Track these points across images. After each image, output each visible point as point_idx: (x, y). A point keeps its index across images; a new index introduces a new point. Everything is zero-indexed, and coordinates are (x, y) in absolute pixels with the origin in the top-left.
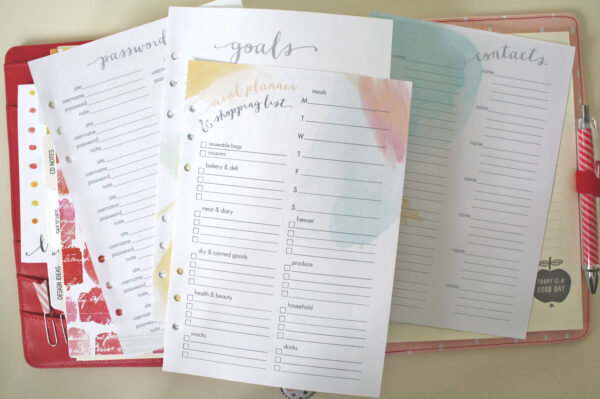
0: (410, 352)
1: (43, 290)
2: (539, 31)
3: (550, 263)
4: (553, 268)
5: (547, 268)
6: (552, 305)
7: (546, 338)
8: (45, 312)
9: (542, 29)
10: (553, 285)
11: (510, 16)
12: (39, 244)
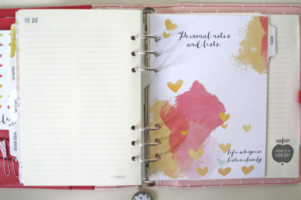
0: (204, 187)
1: (3, 145)
2: (282, 14)
3: (283, 141)
4: (284, 144)
5: (281, 144)
6: (282, 164)
7: (278, 182)
8: (4, 157)
9: (284, 13)
10: (284, 153)
11: (267, 5)
12: (2, 120)
